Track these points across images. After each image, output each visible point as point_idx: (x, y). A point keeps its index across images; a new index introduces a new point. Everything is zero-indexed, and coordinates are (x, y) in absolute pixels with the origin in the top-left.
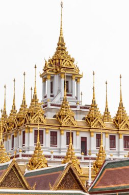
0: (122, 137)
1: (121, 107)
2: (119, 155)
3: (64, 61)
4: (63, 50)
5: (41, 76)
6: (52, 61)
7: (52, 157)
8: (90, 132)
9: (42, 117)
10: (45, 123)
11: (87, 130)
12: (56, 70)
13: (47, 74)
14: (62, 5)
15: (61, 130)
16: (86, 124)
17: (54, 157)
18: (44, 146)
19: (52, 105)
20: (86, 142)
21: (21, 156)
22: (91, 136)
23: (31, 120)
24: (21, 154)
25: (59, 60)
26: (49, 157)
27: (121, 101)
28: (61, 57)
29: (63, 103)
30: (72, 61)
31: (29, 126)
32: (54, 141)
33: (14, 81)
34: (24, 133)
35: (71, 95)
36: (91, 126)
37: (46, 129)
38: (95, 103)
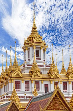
1: (70, 65)
3: (36, 38)
4: (35, 32)
6: (29, 38)
8: (50, 81)
10: (21, 77)
11: (48, 80)
12: (31, 44)
13: (25, 47)
15: (31, 80)
16: (48, 76)
18: (21, 91)
19: (28, 65)
20: (48, 87)
22: (51, 83)
23: (13, 75)
24: (5, 96)
25: (33, 38)
26: (24, 97)
27: (70, 61)
28: (34, 36)
29: (33, 64)
30: (41, 38)
31: (11, 79)
32: (27, 88)
35: (40, 59)
36: (51, 77)
37: (22, 80)
38: (53, 63)
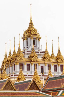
0: (60, 66)
1: (59, 52)
2: (58, 74)
3: (33, 31)
4: (32, 26)
5: (22, 38)
6: (27, 31)
7: (28, 75)
8: (45, 64)
9: (23, 57)
10: (24, 60)
12: (29, 35)
13: (25, 38)
14: (31, 5)
15: (31, 63)
16: (43, 60)
17: (29, 76)
18: (24, 71)
19: (27, 52)
20: (43, 68)
21: (13, 75)
22: (45, 66)
23: (18, 59)
24: (13, 74)
25: (30, 31)
26: (26, 75)
27: (59, 49)
28: (31, 29)
29: (32, 51)
30: (36, 31)
31: (17, 62)
32: (28, 68)
33: (10, 41)
34: (15, 65)
35: (36, 47)
36: (45, 61)
37: (25, 63)
38: (47, 50)
